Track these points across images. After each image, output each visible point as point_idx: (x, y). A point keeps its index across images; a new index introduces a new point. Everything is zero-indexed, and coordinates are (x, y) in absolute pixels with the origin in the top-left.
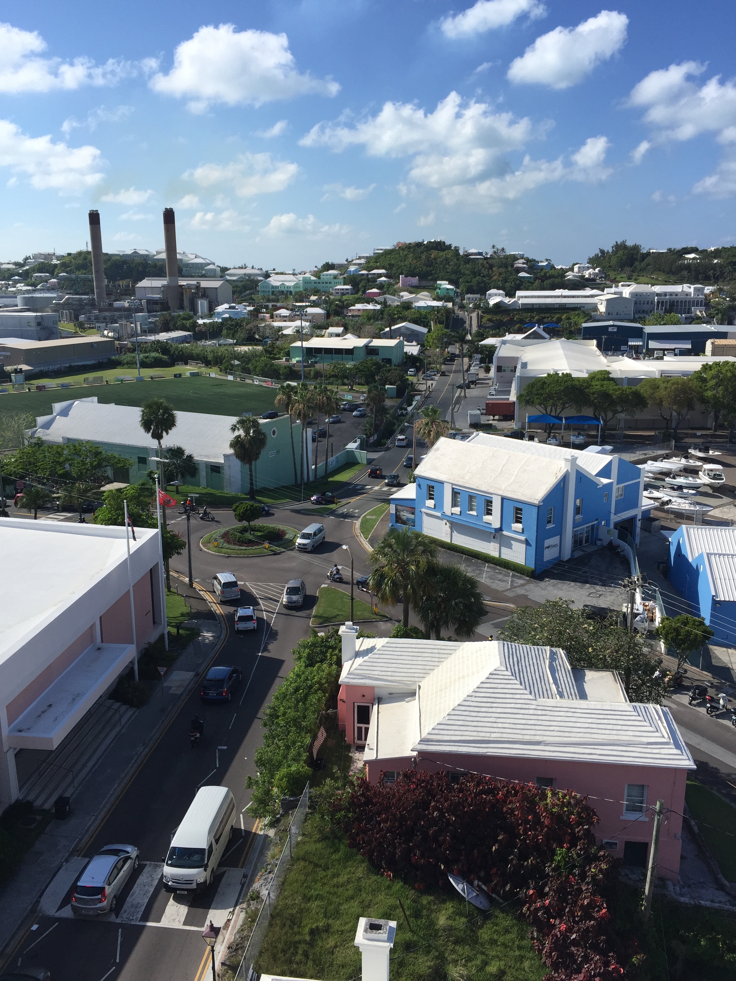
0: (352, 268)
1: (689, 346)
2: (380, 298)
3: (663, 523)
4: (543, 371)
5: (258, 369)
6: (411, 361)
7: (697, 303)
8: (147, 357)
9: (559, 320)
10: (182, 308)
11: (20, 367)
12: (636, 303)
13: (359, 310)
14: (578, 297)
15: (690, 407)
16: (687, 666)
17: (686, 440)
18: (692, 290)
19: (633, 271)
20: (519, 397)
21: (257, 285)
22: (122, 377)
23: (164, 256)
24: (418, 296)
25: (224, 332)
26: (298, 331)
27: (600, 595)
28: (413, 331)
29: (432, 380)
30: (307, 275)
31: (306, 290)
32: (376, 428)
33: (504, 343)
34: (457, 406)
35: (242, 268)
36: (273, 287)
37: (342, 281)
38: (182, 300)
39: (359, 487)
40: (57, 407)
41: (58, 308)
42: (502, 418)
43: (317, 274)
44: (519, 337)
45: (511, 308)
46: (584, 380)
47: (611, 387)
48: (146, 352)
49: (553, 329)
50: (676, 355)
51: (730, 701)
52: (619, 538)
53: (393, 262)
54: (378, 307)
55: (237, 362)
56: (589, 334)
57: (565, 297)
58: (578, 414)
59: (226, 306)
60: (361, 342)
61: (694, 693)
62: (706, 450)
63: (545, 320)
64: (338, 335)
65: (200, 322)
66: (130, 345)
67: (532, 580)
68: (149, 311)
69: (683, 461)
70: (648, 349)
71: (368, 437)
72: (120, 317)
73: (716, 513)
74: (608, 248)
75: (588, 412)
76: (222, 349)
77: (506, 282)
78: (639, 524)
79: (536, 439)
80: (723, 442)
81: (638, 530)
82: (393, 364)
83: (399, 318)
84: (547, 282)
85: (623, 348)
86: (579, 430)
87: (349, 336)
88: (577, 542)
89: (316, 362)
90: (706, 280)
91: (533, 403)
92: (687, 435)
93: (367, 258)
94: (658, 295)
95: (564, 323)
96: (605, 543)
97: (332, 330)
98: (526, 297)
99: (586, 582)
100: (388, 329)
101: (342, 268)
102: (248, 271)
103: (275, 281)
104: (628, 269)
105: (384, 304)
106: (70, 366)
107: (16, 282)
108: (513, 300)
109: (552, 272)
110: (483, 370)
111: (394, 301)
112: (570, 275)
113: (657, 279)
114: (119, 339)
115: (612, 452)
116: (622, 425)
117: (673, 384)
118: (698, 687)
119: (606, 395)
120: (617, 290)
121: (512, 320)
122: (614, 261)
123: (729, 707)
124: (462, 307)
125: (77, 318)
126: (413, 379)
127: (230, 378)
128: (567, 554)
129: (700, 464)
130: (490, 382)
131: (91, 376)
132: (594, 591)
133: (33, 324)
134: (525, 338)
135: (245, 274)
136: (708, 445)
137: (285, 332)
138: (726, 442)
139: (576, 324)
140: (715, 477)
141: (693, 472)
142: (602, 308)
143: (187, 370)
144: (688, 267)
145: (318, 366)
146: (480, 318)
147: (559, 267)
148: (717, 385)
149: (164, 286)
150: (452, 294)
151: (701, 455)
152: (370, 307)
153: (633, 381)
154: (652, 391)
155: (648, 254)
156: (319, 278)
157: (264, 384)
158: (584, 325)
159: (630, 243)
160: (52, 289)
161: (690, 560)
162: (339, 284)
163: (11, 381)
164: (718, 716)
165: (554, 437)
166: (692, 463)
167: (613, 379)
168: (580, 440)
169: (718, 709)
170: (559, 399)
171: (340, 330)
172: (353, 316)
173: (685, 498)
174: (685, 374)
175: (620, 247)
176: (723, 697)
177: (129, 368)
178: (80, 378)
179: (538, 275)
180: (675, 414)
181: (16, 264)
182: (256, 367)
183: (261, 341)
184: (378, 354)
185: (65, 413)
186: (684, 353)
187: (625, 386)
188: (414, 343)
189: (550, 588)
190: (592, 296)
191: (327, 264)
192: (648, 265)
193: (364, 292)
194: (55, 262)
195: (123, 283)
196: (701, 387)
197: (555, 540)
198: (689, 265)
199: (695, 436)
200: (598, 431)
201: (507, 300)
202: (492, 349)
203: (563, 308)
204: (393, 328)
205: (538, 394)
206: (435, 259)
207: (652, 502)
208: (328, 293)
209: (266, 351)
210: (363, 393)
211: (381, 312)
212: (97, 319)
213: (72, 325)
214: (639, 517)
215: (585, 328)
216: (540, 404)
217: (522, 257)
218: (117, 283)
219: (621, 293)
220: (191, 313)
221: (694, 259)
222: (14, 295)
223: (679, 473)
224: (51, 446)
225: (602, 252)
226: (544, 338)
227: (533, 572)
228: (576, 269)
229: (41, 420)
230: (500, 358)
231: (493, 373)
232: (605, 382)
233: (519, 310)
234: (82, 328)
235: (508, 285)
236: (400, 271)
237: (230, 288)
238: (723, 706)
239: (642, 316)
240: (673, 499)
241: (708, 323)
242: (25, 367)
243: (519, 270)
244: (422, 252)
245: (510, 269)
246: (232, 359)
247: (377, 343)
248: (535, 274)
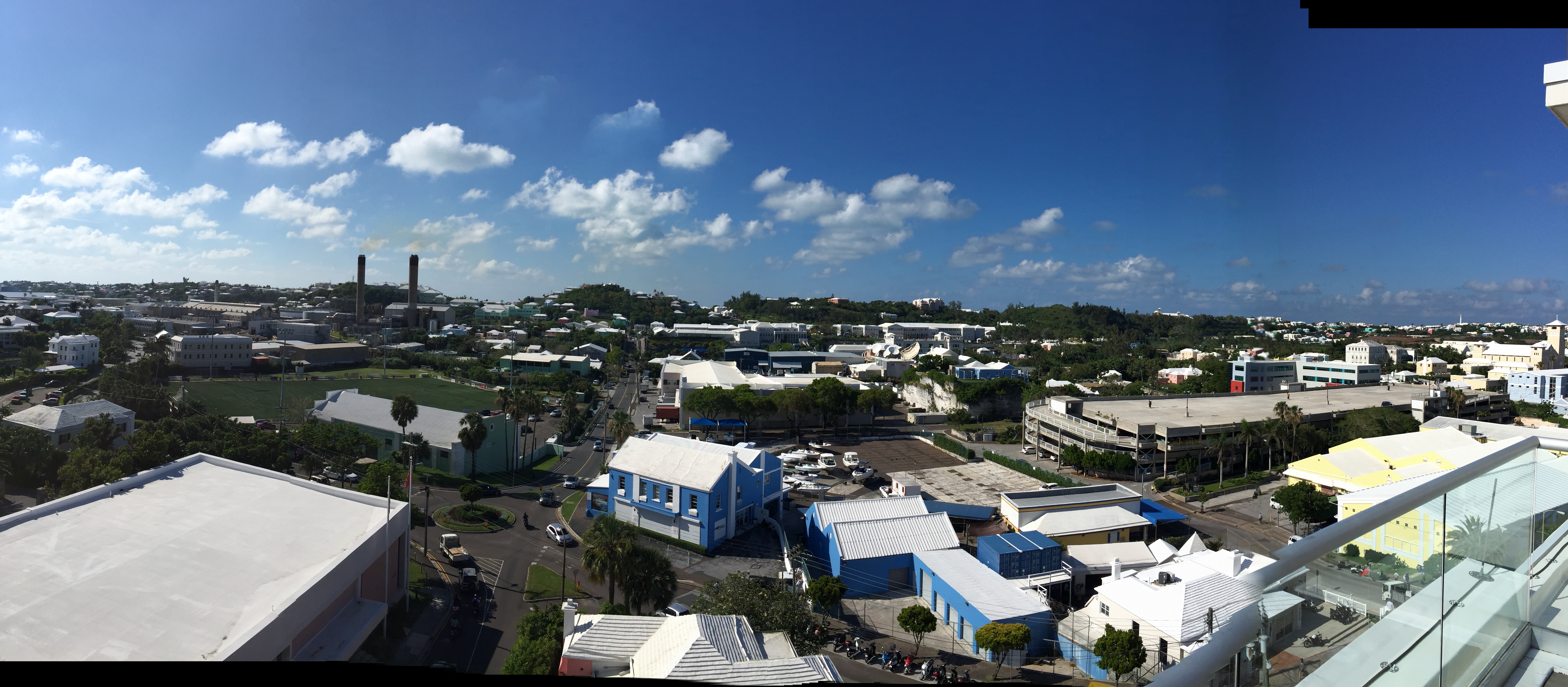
0: (548, 301)
1: (800, 366)
2: (570, 324)
3: (798, 502)
4: (700, 385)
5: (475, 375)
6: (595, 373)
7: (803, 336)
8: (391, 361)
9: (707, 346)
10: (417, 325)
11: (302, 362)
12: (761, 335)
13: (553, 333)
14: (720, 330)
15: (807, 411)
16: (829, 619)
17: (806, 436)
18: (798, 327)
19: (756, 312)
20: (683, 404)
21: (474, 311)
22: (372, 375)
23: (407, 287)
24: (599, 324)
25: (449, 345)
26: (505, 347)
27: (760, 566)
28: (596, 350)
29: (612, 389)
30: (512, 305)
31: (511, 316)
32: (570, 425)
33: (667, 362)
34: (633, 410)
35: (462, 298)
36: (486, 313)
37: (540, 311)
38: (418, 320)
39: (558, 476)
40: (330, 394)
41: (330, 321)
42: (669, 421)
43: (520, 304)
44: (679, 358)
45: (671, 336)
46: (731, 391)
47: (751, 397)
48: (390, 357)
49: (702, 352)
50: (792, 373)
51: (862, 642)
52: (770, 516)
53: (579, 298)
54: (569, 331)
55: (458, 369)
56: (730, 357)
57: (710, 329)
58: (728, 418)
59: (451, 326)
60: (557, 357)
61: (837, 641)
62: (820, 443)
63: (696, 346)
64: (536, 351)
65: (431, 336)
66: (379, 351)
67: (706, 557)
68: (393, 327)
69: (806, 452)
70: (772, 368)
71: (564, 434)
72: (373, 330)
73: (832, 491)
74: (738, 296)
75: (735, 416)
76: (447, 358)
77: (665, 316)
78: (781, 504)
79: (697, 438)
80: (831, 436)
81: (781, 508)
82: (581, 375)
83: (585, 339)
84: (696, 318)
85: (755, 367)
86: (729, 430)
87: (546, 352)
88: (739, 522)
89: (520, 372)
90: (807, 320)
91: (694, 409)
92: (806, 433)
93: (559, 294)
94: (776, 330)
95: (710, 349)
96: (760, 522)
97: (532, 347)
98: (681, 328)
99: (748, 556)
100: (576, 348)
101: (541, 301)
102: (467, 301)
103: (487, 309)
104: (752, 311)
105: (573, 329)
106: (336, 364)
107: (303, 302)
108: (672, 330)
109: (698, 311)
110: (651, 382)
111: (580, 327)
112: (712, 314)
113: (773, 319)
114: (370, 346)
115: (756, 447)
116: (760, 426)
117: (795, 394)
118: (839, 635)
119: (748, 403)
120: (747, 325)
121: (671, 345)
122: (742, 305)
123: (862, 648)
124: (633, 334)
125: (342, 329)
126: (598, 388)
127: (453, 381)
128: (732, 534)
129: (818, 453)
130: (658, 392)
131: (350, 372)
132: (755, 563)
133: (313, 332)
134: (683, 359)
135: (465, 303)
136: (821, 439)
137: (495, 347)
138: (833, 436)
139: (719, 350)
140: (830, 463)
141: (812, 460)
142: (737, 338)
143: (421, 373)
144: (794, 311)
145: (522, 375)
146: (647, 343)
147: (703, 308)
148: (824, 394)
149: (405, 309)
150: (624, 324)
151: (817, 446)
152: (562, 331)
153: (766, 392)
154: (780, 400)
155: (766, 301)
156: (522, 308)
157: (479, 387)
158: (726, 350)
159: (752, 293)
160: (325, 308)
161: (822, 530)
162: (538, 313)
163: (295, 372)
164: (855, 658)
165: (711, 436)
166: (812, 453)
167: (752, 391)
168: (731, 438)
169: (855, 651)
170: (714, 406)
171: (538, 347)
172: (548, 337)
173: (810, 481)
174: (801, 387)
175: (746, 296)
176: (858, 640)
177: (377, 368)
178: (342, 373)
179: (689, 313)
180: (796, 416)
181: (304, 290)
182: (473, 373)
183: (477, 353)
184: (569, 367)
185: (334, 399)
186: (797, 371)
187: (761, 397)
188: (598, 360)
189: (720, 564)
190: (730, 329)
191: (529, 297)
192: (766, 308)
193: (557, 319)
194: (330, 289)
195: (376, 305)
196: (813, 396)
197: (721, 522)
198: (794, 309)
199: (812, 433)
200: (743, 431)
201: (667, 330)
202: (658, 367)
203: (709, 338)
204: (580, 347)
205: (697, 402)
206: (612, 297)
207: (789, 486)
208: (529, 320)
209: (481, 361)
210: (558, 397)
211: (570, 335)
212: (356, 330)
213: (338, 333)
214: (782, 498)
215: (727, 353)
216: (699, 410)
217: (676, 299)
218: (372, 305)
219: (750, 328)
220: (425, 329)
221: (797, 305)
222: (301, 311)
223: (804, 462)
224: (324, 423)
225: (734, 298)
226: (697, 359)
227: (707, 550)
228: (716, 310)
229: (318, 403)
230: (665, 374)
231: (660, 385)
232: (747, 393)
233: (677, 338)
234: (345, 337)
235: (666, 319)
236: (584, 305)
237: (454, 313)
238: (858, 648)
239: (766, 344)
240: (803, 482)
241: (811, 350)
242: (305, 362)
243: (675, 308)
244: (602, 292)
245: (668, 307)
246: (455, 366)
247: (569, 358)
248: (686, 312)
